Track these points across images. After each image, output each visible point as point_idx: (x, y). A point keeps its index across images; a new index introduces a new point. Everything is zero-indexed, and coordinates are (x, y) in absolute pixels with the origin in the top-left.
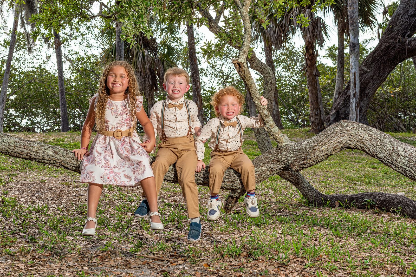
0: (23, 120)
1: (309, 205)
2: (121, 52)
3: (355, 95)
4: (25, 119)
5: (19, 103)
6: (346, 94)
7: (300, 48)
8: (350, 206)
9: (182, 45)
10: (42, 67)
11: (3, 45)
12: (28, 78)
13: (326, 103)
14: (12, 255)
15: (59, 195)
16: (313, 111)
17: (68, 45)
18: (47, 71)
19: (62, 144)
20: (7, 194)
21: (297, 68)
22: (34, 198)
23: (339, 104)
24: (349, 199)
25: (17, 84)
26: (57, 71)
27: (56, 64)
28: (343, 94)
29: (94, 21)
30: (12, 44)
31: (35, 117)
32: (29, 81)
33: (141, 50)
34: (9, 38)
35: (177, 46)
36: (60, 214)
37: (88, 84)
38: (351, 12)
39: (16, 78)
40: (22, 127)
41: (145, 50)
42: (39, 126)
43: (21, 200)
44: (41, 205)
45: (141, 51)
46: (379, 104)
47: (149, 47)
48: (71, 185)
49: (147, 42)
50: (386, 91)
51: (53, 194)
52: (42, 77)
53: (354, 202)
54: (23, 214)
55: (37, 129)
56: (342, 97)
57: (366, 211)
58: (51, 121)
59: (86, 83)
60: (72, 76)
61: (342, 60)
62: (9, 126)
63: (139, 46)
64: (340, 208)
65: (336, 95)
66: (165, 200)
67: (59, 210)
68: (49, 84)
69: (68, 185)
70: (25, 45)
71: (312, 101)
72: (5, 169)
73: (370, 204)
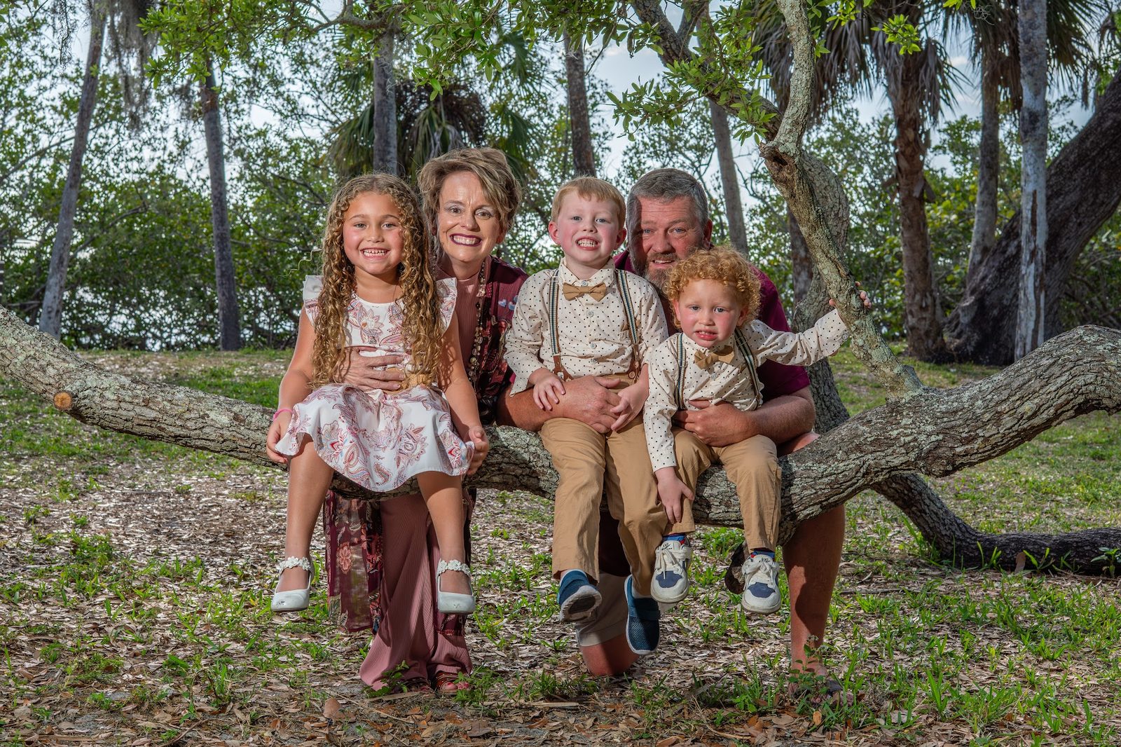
0: (114, 318)
1: (942, 564)
2: (388, 131)
3: (1033, 254)
4: (120, 313)
5: (103, 270)
6: (1004, 252)
7: (871, 126)
8: (1058, 567)
9: (550, 116)
10: (167, 172)
11: (59, 109)
12: (127, 203)
13: (944, 277)
14: (113, 711)
15: (231, 530)
16: (914, 298)
17: (236, 112)
18: (181, 181)
19: (226, 385)
20: (84, 526)
21: (863, 179)
22: (161, 537)
23: (983, 279)
24: (1054, 547)
25: (98, 217)
26: (209, 183)
27: (206, 164)
28: (994, 252)
29: (310, 46)
30: (86, 108)
31: (147, 310)
32: (130, 208)
33: (439, 125)
34: (75, 91)
35: (536, 118)
36: (237, 586)
37: (292, 219)
38: (1026, 26)
39: (96, 201)
40: (111, 335)
41: (449, 127)
42: (158, 334)
43: (125, 542)
44: (182, 558)
45: (440, 130)
46: (1085, 279)
47: (462, 117)
48: (263, 499)
49: (458, 105)
50: (1105, 245)
51: (215, 526)
52: (165, 198)
53: (1069, 556)
54: (134, 584)
55: (151, 340)
56: (994, 260)
57: (1104, 582)
58: (191, 321)
59: (288, 217)
60: (247, 198)
61: (992, 158)
62: (74, 334)
63: (435, 116)
64: (1029, 572)
65: (974, 254)
66: (533, 546)
67: (235, 574)
68: (185, 218)
69: (254, 500)
70: (118, 109)
71: (910, 271)
72: (74, 454)
73: (1116, 560)
